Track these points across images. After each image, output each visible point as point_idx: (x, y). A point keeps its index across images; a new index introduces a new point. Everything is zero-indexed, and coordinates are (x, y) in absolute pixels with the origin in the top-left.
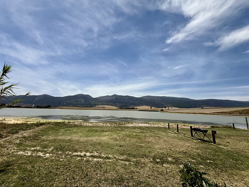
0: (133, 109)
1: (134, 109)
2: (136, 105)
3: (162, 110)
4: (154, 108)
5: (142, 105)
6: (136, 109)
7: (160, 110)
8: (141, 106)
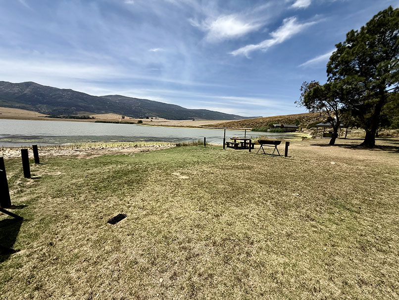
0: (85, 118)
1: (89, 118)
2: (93, 112)
3: (140, 122)
4: (129, 118)
5: (106, 113)
6: (93, 118)
7: (137, 122)
8: (103, 113)
